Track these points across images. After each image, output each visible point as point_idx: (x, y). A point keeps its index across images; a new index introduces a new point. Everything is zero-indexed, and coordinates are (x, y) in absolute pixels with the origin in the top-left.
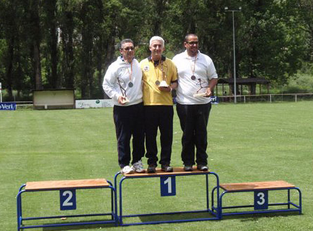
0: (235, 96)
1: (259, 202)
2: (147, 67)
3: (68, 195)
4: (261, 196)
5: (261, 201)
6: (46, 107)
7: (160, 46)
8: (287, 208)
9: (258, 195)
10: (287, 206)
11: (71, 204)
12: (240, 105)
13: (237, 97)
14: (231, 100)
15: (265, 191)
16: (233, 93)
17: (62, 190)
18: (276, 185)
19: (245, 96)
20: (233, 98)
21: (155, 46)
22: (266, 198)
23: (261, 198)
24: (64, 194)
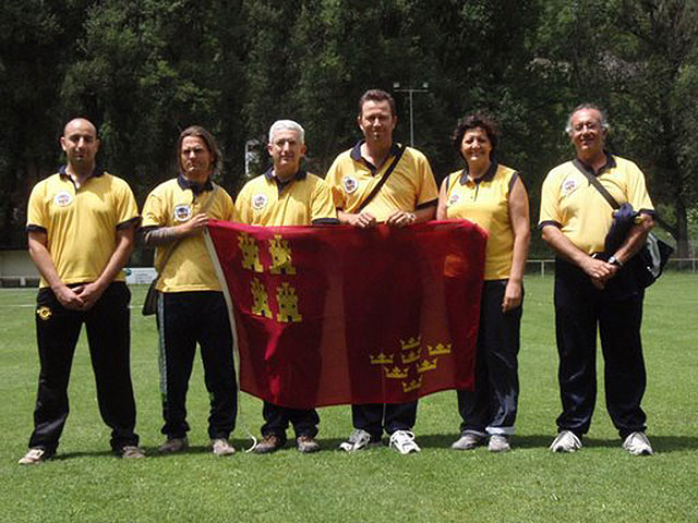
2: (261, 198)
6: (23, 283)
7: (292, 143)
21: (281, 143)
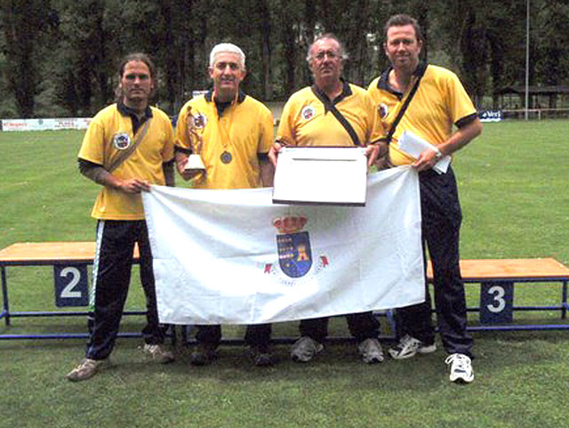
0: (526, 110)
1: (491, 307)
3: (71, 276)
4: (496, 293)
5: (496, 304)
8: (560, 316)
9: (491, 291)
10: (560, 312)
11: (78, 294)
12: (533, 123)
13: (529, 112)
14: (520, 116)
15: (507, 283)
16: (524, 105)
17: (59, 265)
18: (534, 271)
19: (539, 111)
20: (524, 113)
22: (508, 297)
23: (496, 298)
24: (64, 273)
